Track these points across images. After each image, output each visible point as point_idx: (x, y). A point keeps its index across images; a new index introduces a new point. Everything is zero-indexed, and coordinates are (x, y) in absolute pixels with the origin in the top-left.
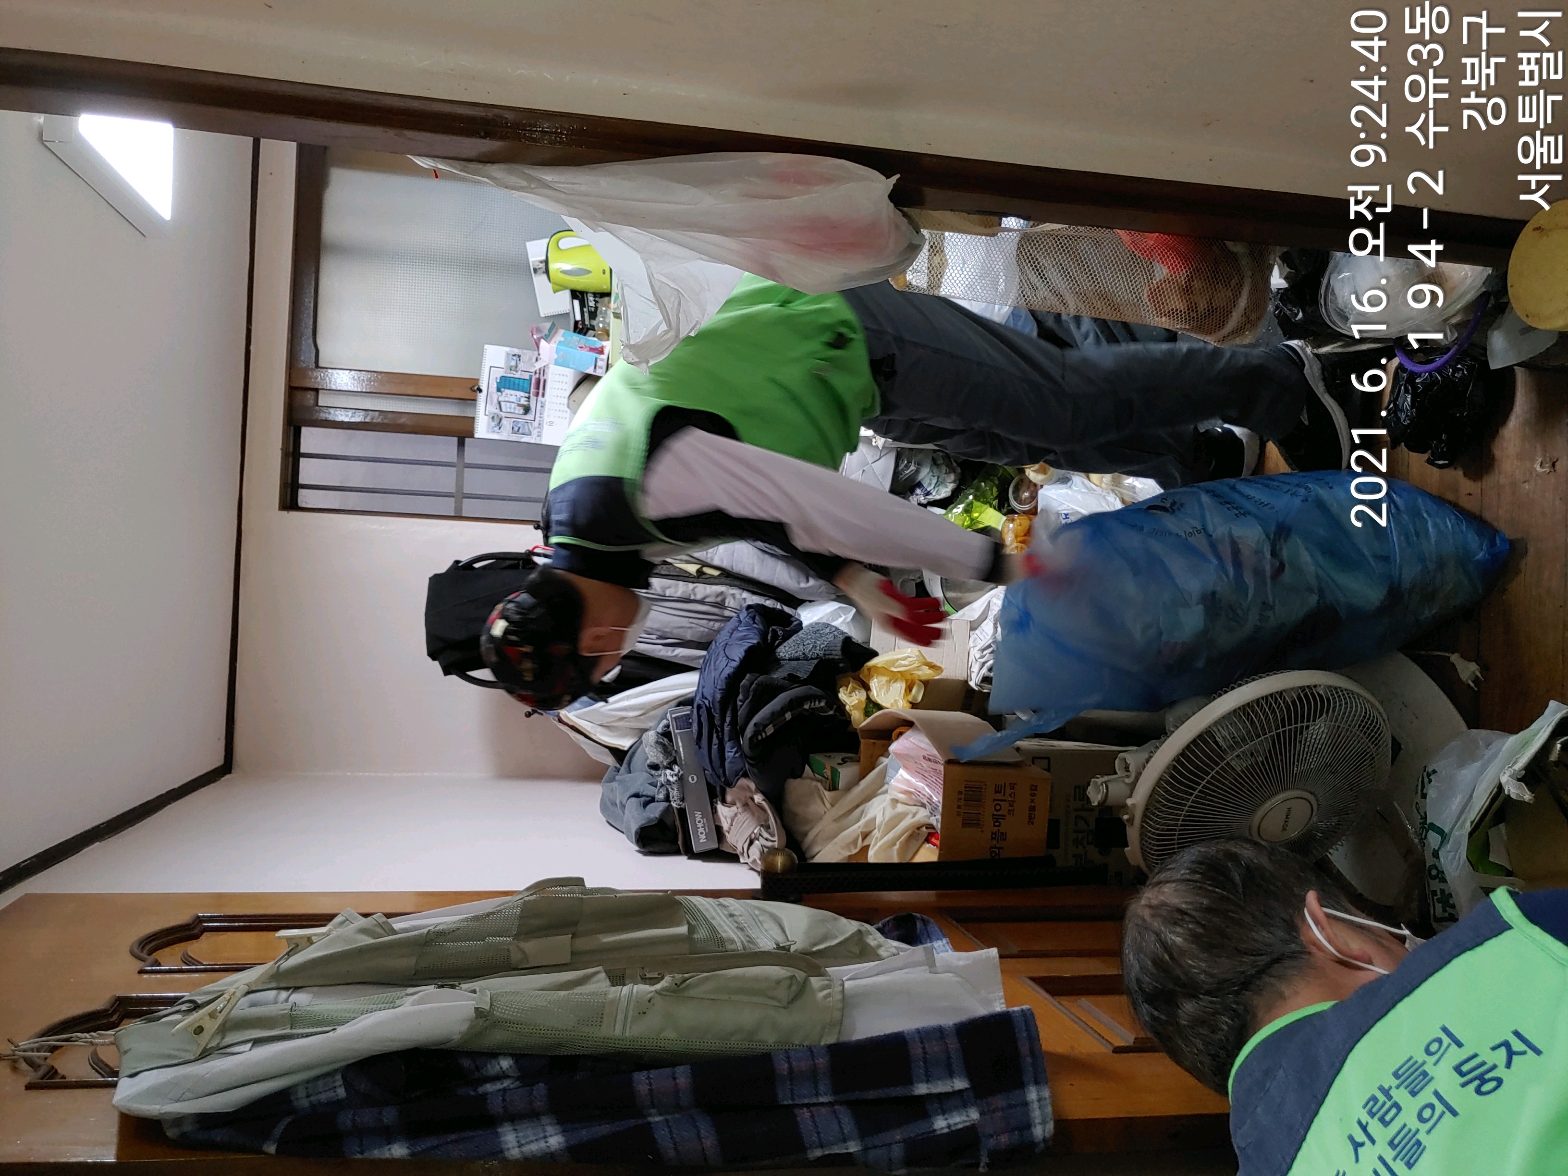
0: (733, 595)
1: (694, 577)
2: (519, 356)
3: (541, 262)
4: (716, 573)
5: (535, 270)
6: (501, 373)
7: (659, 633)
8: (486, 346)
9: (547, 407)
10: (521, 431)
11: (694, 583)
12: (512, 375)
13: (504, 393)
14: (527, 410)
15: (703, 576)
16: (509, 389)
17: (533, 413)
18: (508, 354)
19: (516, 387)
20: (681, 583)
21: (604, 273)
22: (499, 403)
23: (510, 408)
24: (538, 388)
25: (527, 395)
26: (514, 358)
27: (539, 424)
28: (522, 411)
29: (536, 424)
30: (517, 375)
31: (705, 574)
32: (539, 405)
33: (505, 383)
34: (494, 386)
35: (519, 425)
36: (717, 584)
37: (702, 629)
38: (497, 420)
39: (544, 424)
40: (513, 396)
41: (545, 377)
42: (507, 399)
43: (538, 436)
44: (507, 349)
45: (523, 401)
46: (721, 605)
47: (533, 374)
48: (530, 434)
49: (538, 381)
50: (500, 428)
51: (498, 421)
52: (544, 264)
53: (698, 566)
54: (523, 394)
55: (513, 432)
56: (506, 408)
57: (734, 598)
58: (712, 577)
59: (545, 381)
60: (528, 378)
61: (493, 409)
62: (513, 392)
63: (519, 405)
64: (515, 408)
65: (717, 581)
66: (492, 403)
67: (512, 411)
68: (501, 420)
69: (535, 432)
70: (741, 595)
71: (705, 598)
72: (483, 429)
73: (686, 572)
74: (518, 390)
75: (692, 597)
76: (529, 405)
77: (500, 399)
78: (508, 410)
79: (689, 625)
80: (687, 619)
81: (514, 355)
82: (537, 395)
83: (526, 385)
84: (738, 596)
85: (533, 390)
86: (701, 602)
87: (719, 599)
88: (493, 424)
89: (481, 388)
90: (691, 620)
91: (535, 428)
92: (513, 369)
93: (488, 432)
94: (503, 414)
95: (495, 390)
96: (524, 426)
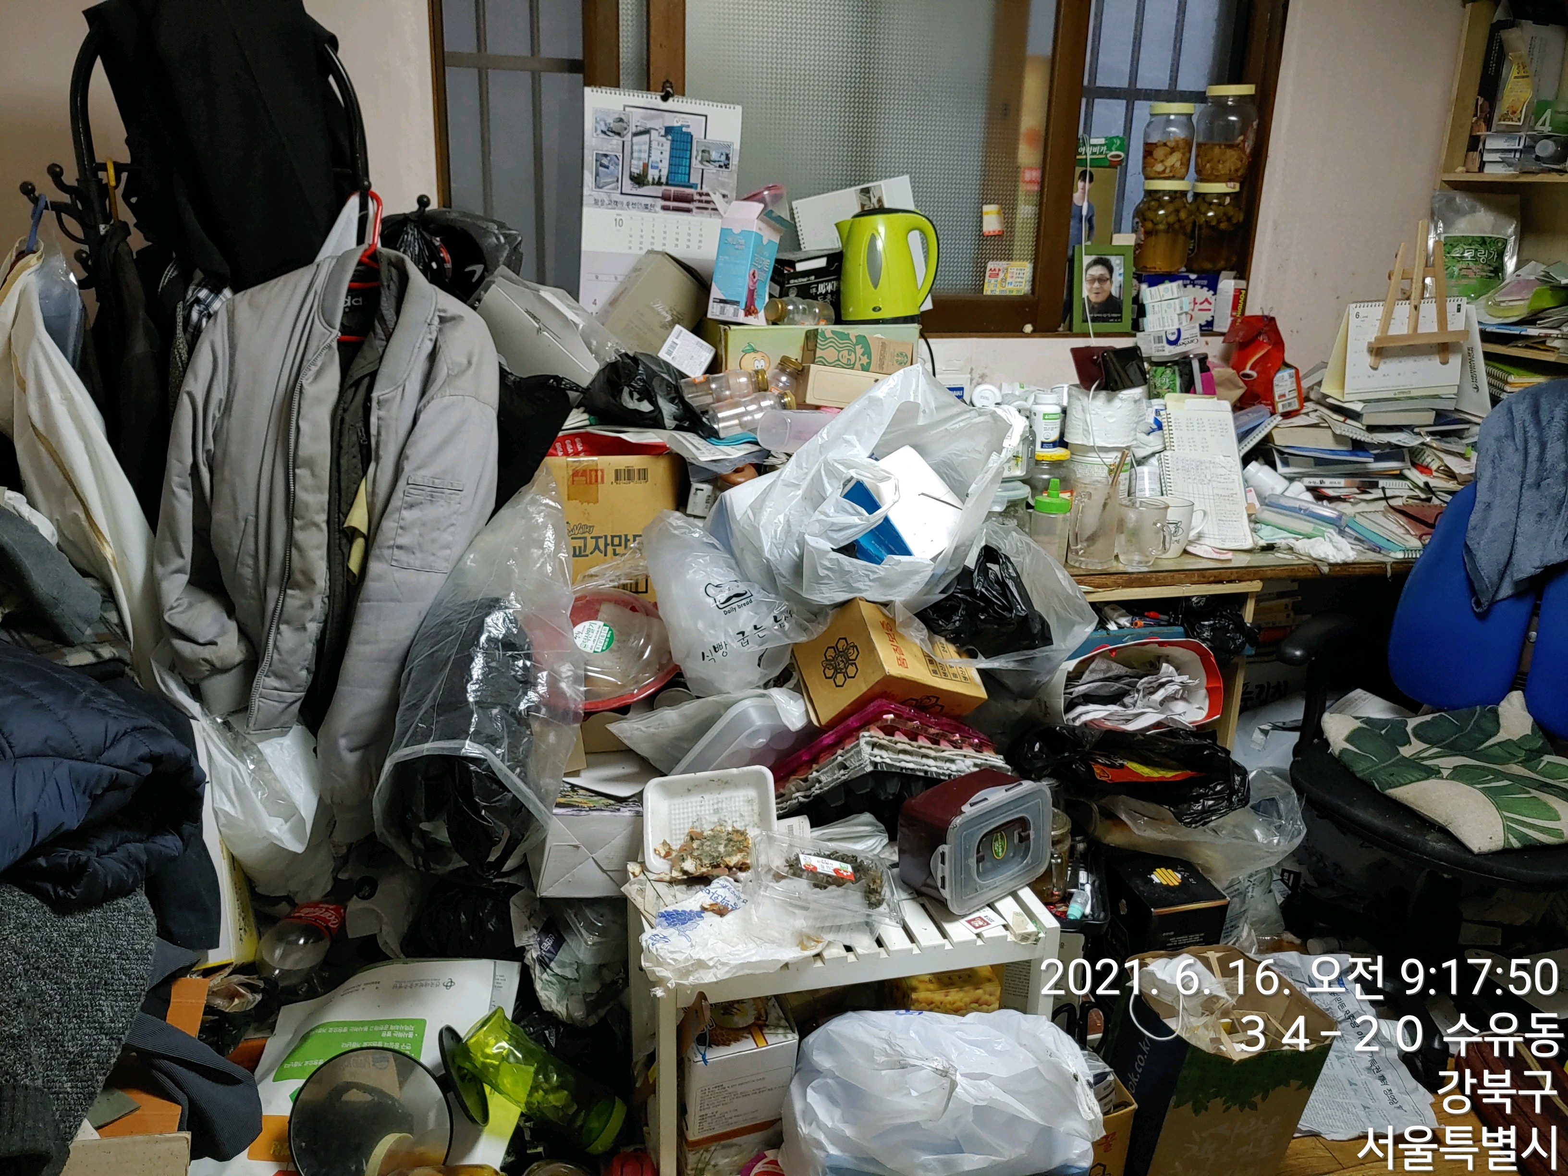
0: (311, 605)
1: (341, 523)
2: (726, 166)
3: (880, 201)
4: (354, 565)
5: (866, 191)
6: (697, 134)
7: (219, 454)
8: (739, 108)
9: (646, 214)
10: (602, 169)
11: (328, 522)
12: (694, 153)
13: (664, 139)
14: (639, 180)
15: (344, 541)
16: (672, 149)
17: (634, 192)
18: (728, 146)
19: (677, 161)
20: (325, 497)
21: (874, 309)
22: (647, 132)
23: (640, 151)
24: (678, 198)
25: (664, 180)
26: (723, 158)
27: (616, 202)
28: (636, 171)
29: (617, 197)
30: (695, 163)
31: (351, 543)
32: (649, 201)
33: (680, 140)
34: (675, 121)
35: (611, 167)
36: (329, 568)
37: (236, 542)
38: (616, 126)
39: (617, 211)
40: (660, 155)
41: (695, 210)
42: (654, 144)
43: (596, 202)
44: (737, 146)
45: (652, 174)
46: (287, 581)
47: (699, 190)
48: (598, 186)
49: (688, 199)
50: (603, 132)
52: (877, 206)
53: (364, 529)
54: (665, 173)
55: (599, 157)
56: (639, 144)
57: (303, 607)
58: (346, 557)
59: (688, 211)
60: (692, 181)
61: (636, 120)
62: (667, 155)
63: (646, 166)
64: (640, 159)
65: (339, 569)
66: (647, 118)
67: (635, 155)
68: (619, 134)
69: (601, 195)
70: (312, 620)
71: (300, 549)
72: (599, 101)
73: (351, 505)
74: (670, 165)
75: (297, 522)
76: (648, 184)
77: (653, 132)
78: (635, 148)
79: (240, 515)
80: (253, 513)
81: (728, 158)
82: (665, 198)
83: (680, 178)
84: (309, 614)
85: (672, 190)
86: (290, 542)
87: (299, 577)
88: (610, 120)
89: (671, 100)
90: (251, 518)
91: (608, 195)
92: (706, 154)
93: (596, 111)
94: (628, 138)
95: (669, 124)
96: (611, 175)
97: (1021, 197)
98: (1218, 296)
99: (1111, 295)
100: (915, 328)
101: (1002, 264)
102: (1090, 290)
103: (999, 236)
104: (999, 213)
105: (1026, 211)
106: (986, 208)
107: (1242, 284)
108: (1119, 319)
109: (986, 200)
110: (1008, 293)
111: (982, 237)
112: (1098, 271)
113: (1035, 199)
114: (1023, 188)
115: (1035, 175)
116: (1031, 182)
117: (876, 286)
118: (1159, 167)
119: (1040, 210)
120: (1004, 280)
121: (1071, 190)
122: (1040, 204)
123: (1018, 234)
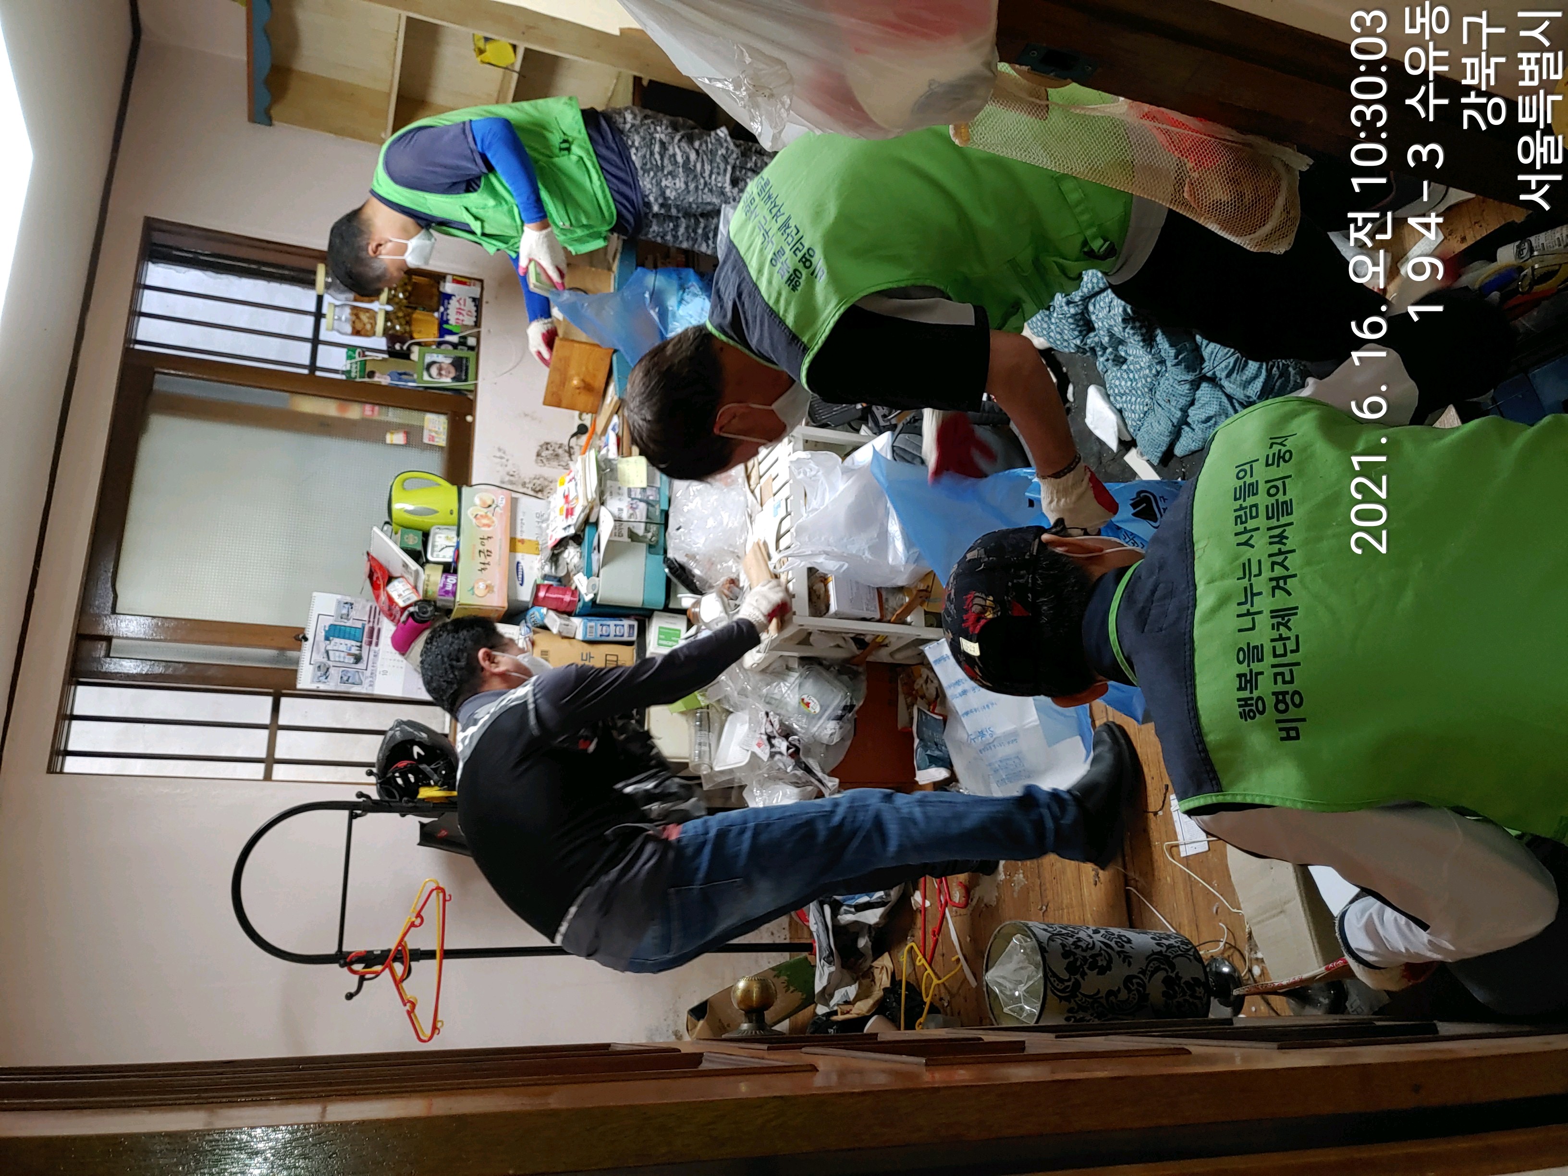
2: (352, 604)
6: (331, 621)
8: (315, 594)
9: (380, 656)
10: (350, 681)
12: (342, 624)
13: (333, 642)
14: (358, 659)
16: (339, 637)
17: (365, 662)
18: (339, 602)
19: (347, 636)
21: (451, 513)
22: (327, 652)
23: (339, 657)
24: (371, 636)
25: (359, 644)
26: (346, 606)
27: (372, 674)
28: (352, 660)
29: (368, 673)
30: (349, 624)
32: (372, 654)
33: (333, 632)
34: (322, 635)
35: (349, 675)
39: (377, 673)
40: (342, 645)
41: (379, 626)
42: (335, 648)
43: (371, 685)
44: (339, 597)
45: (354, 650)
47: (366, 622)
48: (361, 683)
49: (372, 630)
50: (326, 678)
51: (324, 671)
54: (354, 643)
55: (342, 682)
56: (335, 656)
59: (379, 630)
60: (360, 626)
61: (319, 658)
62: (342, 641)
63: (349, 654)
64: (344, 658)
66: (318, 652)
67: (342, 660)
68: (328, 669)
69: (366, 683)
72: (306, 680)
74: (349, 639)
76: (361, 654)
77: (329, 648)
78: (337, 659)
81: (346, 603)
82: (370, 643)
83: (358, 634)
85: (365, 639)
88: (319, 674)
89: (307, 636)
91: (367, 678)
92: (344, 617)
93: (313, 682)
94: (331, 664)
95: (323, 638)
96: (354, 675)
97: (383, 418)
98: (455, 293)
99: (452, 364)
100: (465, 489)
101: (426, 433)
102: (447, 376)
103: (407, 434)
104: (392, 433)
105: (393, 415)
106: (388, 441)
107: (449, 278)
108: (467, 359)
109: (383, 441)
110: (446, 431)
111: (408, 444)
112: (434, 371)
113: (384, 409)
114: (376, 417)
115: (368, 408)
116: (373, 411)
117: (436, 512)
118: (368, 327)
119: (392, 406)
120: (436, 432)
121: (379, 386)
122: (389, 406)
123: (407, 422)
